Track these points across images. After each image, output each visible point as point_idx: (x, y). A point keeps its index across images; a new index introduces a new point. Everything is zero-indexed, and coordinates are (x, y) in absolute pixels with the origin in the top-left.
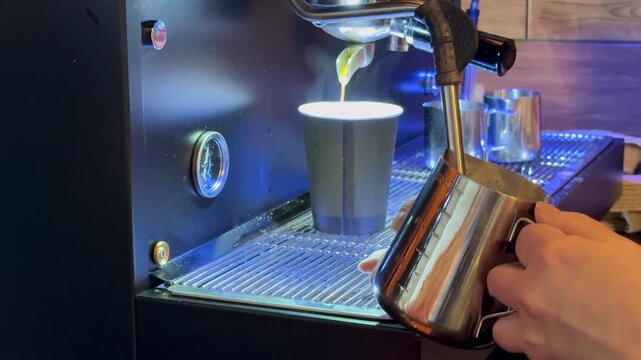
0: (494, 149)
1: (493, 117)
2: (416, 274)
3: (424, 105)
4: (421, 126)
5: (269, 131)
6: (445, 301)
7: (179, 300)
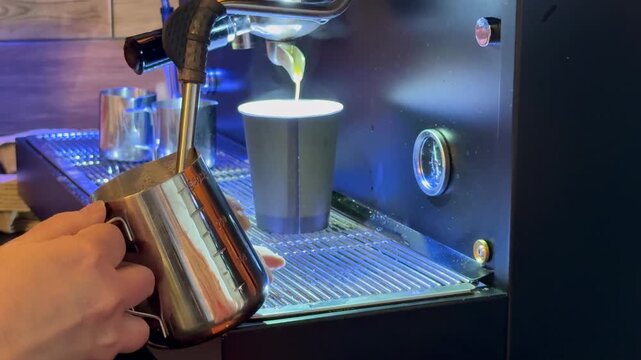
0: (146, 148)
1: (148, 115)
2: (226, 273)
3: (216, 103)
4: (219, 125)
5: (373, 127)
6: (197, 301)
7: (464, 298)
